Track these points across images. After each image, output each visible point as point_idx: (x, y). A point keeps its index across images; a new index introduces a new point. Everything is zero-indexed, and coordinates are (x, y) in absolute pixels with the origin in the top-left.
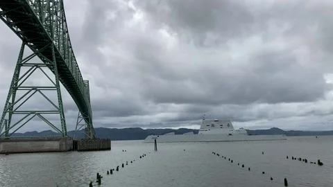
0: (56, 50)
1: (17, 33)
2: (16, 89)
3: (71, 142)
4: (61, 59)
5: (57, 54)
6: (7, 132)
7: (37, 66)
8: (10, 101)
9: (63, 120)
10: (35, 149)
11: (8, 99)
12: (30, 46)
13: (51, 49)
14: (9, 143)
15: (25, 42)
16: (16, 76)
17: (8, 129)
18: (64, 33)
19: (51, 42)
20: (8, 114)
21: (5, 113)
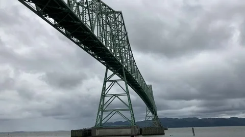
0: (125, 70)
1: (103, 63)
2: (104, 96)
3: (138, 129)
4: (128, 72)
5: (127, 72)
6: (101, 123)
7: (115, 81)
8: (102, 104)
9: (133, 115)
10: (117, 134)
11: (100, 103)
12: (111, 70)
13: (122, 70)
14: (102, 130)
15: (108, 68)
16: (104, 88)
17: (101, 121)
18: (130, 58)
19: (122, 66)
20: (100, 112)
21: (99, 111)
